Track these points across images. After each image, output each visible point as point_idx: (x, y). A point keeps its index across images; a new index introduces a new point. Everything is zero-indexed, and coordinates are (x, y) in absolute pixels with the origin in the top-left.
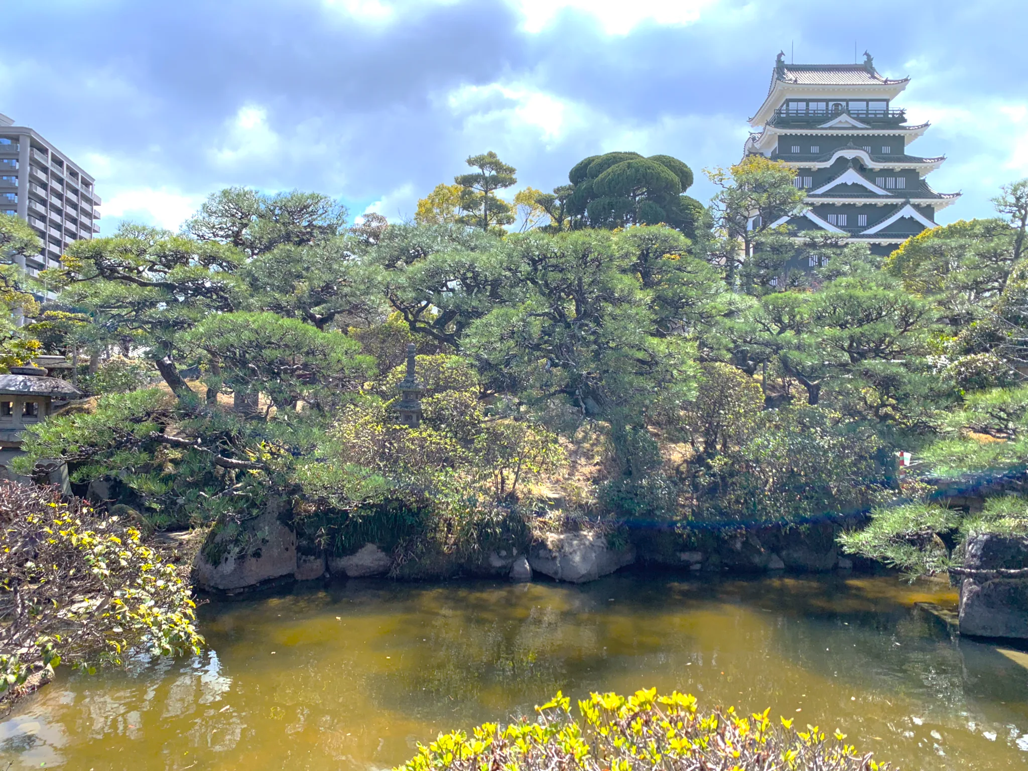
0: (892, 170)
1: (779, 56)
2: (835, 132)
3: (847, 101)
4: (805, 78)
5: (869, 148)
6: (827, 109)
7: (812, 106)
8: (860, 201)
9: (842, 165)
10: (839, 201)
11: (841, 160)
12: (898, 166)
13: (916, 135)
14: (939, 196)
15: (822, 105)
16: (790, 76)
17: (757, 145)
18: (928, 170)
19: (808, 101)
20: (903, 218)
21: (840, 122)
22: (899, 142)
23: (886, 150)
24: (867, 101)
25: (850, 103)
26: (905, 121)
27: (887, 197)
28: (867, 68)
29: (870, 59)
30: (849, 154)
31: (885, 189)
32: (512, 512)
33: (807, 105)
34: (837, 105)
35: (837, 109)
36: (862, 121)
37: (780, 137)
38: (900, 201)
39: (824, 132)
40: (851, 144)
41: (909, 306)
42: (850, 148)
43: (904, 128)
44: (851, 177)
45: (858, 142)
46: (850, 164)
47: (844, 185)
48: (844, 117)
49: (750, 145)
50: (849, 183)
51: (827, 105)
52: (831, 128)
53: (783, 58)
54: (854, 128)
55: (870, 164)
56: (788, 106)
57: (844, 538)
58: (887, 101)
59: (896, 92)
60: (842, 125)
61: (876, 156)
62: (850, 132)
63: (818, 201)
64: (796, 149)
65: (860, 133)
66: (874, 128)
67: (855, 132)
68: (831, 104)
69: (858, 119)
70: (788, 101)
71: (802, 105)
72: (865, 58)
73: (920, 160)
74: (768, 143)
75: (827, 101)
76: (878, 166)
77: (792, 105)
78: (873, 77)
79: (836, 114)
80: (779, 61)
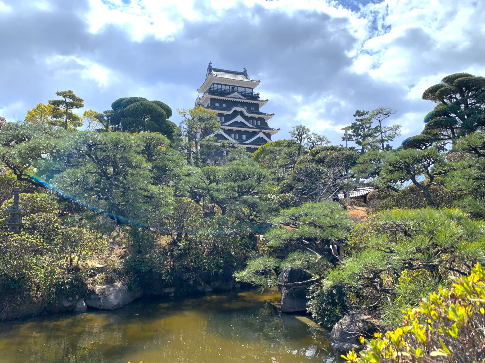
0: (255, 117)
1: (210, 64)
2: (233, 99)
3: (237, 87)
4: (221, 75)
5: (246, 108)
6: (229, 89)
7: (224, 87)
8: (243, 129)
9: (236, 113)
10: (235, 129)
11: (235, 111)
12: (257, 116)
13: (263, 104)
14: (272, 129)
15: (228, 87)
16: (214, 73)
17: (201, 101)
18: (268, 119)
19: (222, 85)
20: (259, 137)
22: (257, 106)
23: (252, 109)
24: (245, 88)
25: (238, 88)
26: (259, 98)
27: (253, 128)
28: (244, 74)
29: (245, 71)
30: (239, 109)
31: (252, 125)
32: (76, 276)
33: (222, 86)
34: (233, 88)
35: (233, 90)
36: (243, 96)
37: (211, 99)
38: (258, 130)
39: (229, 99)
40: (239, 105)
41: (260, 174)
42: (239, 107)
43: (259, 101)
44: (239, 119)
45: (242, 104)
46: (239, 113)
47: (237, 122)
48: (236, 93)
49: (198, 101)
50: (239, 121)
51: (229, 88)
52: (231, 97)
53: (211, 65)
54: (240, 98)
55: (247, 114)
56: (213, 85)
57: (236, 275)
58: (253, 89)
59: (256, 85)
60: (235, 96)
61: (249, 112)
62: (239, 100)
63: (227, 128)
64: (217, 105)
65: (243, 101)
66: (248, 99)
67: (241, 100)
68: (231, 87)
69: (242, 95)
70: (213, 84)
71: (219, 86)
72: (244, 70)
73: (265, 114)
74: (206, 101)
75: (229, 86)
76: (250, 115)
77: (216, 86)
78: (247, 78)
79: (233, 92)
80: (209, 66)
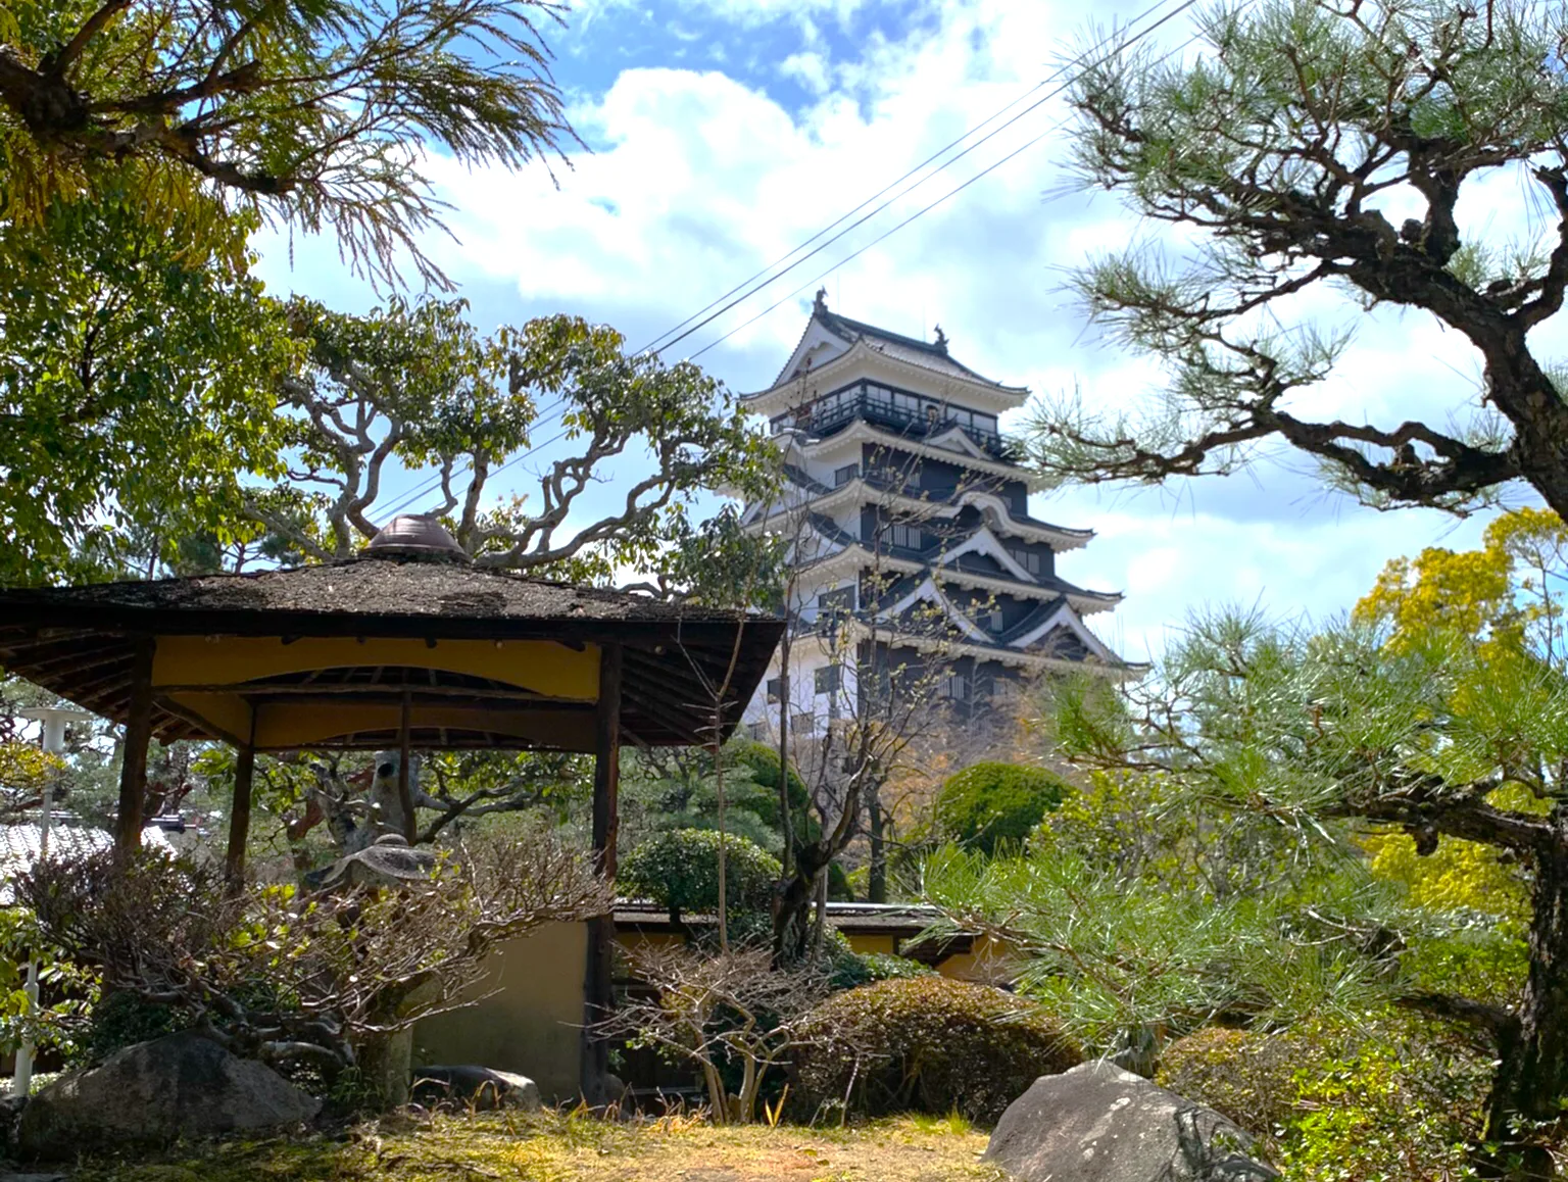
0: (1022, 538)
1: (821, 294)
2: (948, 457)
3: (945, 405)
5: (1008, 500)
6: (922, 411)
7: (899, 398)
8: (996, 586)
9: (971, 518)
10: (968, 580)
11: (970, 509)
12: (1031, 534)
13: (1035, 486)
14: (1090, 594)
15: (912, 403)
18: (1065, 547)
19: (894, 390)
20: (1057, 626)
21: (950, 440)
22: (1018, 491)
24: (969, 411)
27: (1034, 585)
28: (942, 353)
30: (982, 501)
31: (1028, 571)
33: (893, 397)
34: (931, 408)
35: (937, 416)
37: (864, 446)
38: (1051, 595)
39: (935, 454)
40: (979, 483)
42: (978, 490)
43: (1024, 471)
44: (981, 541)
46: (983, 518)
47: (973, 553)
48: (955, 434)
50: (982, 553)
51: (920, 405)
52: (943, 448)
53: (825, 300)
54: (967, 453)
55: (1004, 523)
56: (864, 389)
58: (995, 418)
59: (1006, 406)
60: (956, 446)
62: (962, 461)
63: (947, 576)
64: (890, 471)
65: (983, 466)
66: (995, 461)
68: (925, 404)
69: (968, 438)
70: (864, 383)
71: (885, 395)
73: (1057, 529)
75: (919, 397)
76: (1015, 529)
77: (872, 391)
79: (941, 425)
80: (819, 306)
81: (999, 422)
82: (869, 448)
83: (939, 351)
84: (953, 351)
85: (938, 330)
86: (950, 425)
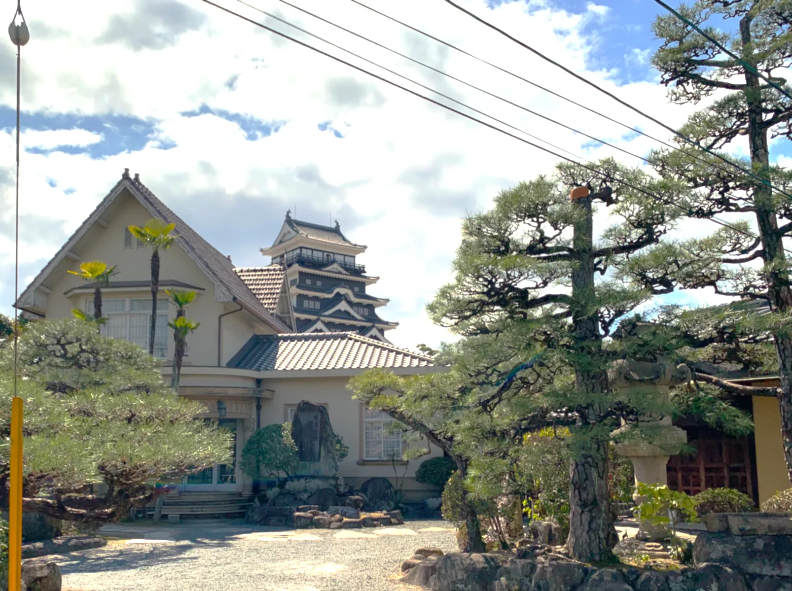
0: (362, 303)
1: (288, 212)
2: (332, 275)
3: (334, 254)
4: (313, 237)
5: (351, 288)
6: (323, 257)
7: (315, 253)
8: (347, 322)
9: (339, 298)
10: (337, 321)
11: (338, 294)
12: (364, 301)
13: (370, 283)
14: (387, 323)
15: (320, 254)
16: (298, 229)
18: (378, 306)
19: (313, 250)
21: (333, 268)
22: (362, 285)
23: (358, 290)
24: (345, 255)
26: (365, 272)
27: (364, 321)
30: (342, 291)
31: (362, 316)
33: (312, 253)
34: (328, 255)
35: (329, 259)
36: (346, 269)
38: (368, 324)
39: (326, 274)
40: (343, 284)
42: (341, 287)
43: (365, 277)
44: (343, 306)
45: (345, 283)
46: (343, 297)
47: (340, 311)
48: (335, 266)
50: (343, 310)
51: (323, 255)
52: (329, 271)
53: (290, 215)
54: (340, 273)
55: (352, 298)
56: (301, 250)
58: (354, 257)
59: (359, 253)
60: (334, 270)
61: (355, 294)
62: (340, 276)
63: (327, 320)
64: (308, 282)
66: (350, 274)
67: (344, 277)
68: (325, 254)
69: (341, 266)
70: (301, 248)
71: (309, 252)
75: (323, 252)
76: (356, 300)
77: (304, 251)
78: (343, 239)
79: (329, 262)
80: (288, 216)
81: (356, 259)
82: (301, 273)
83: (336, 231)
84: (342, 230)
85: (337, 222)
86: (334, 262)
